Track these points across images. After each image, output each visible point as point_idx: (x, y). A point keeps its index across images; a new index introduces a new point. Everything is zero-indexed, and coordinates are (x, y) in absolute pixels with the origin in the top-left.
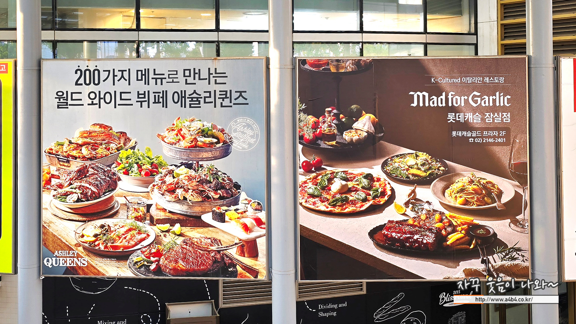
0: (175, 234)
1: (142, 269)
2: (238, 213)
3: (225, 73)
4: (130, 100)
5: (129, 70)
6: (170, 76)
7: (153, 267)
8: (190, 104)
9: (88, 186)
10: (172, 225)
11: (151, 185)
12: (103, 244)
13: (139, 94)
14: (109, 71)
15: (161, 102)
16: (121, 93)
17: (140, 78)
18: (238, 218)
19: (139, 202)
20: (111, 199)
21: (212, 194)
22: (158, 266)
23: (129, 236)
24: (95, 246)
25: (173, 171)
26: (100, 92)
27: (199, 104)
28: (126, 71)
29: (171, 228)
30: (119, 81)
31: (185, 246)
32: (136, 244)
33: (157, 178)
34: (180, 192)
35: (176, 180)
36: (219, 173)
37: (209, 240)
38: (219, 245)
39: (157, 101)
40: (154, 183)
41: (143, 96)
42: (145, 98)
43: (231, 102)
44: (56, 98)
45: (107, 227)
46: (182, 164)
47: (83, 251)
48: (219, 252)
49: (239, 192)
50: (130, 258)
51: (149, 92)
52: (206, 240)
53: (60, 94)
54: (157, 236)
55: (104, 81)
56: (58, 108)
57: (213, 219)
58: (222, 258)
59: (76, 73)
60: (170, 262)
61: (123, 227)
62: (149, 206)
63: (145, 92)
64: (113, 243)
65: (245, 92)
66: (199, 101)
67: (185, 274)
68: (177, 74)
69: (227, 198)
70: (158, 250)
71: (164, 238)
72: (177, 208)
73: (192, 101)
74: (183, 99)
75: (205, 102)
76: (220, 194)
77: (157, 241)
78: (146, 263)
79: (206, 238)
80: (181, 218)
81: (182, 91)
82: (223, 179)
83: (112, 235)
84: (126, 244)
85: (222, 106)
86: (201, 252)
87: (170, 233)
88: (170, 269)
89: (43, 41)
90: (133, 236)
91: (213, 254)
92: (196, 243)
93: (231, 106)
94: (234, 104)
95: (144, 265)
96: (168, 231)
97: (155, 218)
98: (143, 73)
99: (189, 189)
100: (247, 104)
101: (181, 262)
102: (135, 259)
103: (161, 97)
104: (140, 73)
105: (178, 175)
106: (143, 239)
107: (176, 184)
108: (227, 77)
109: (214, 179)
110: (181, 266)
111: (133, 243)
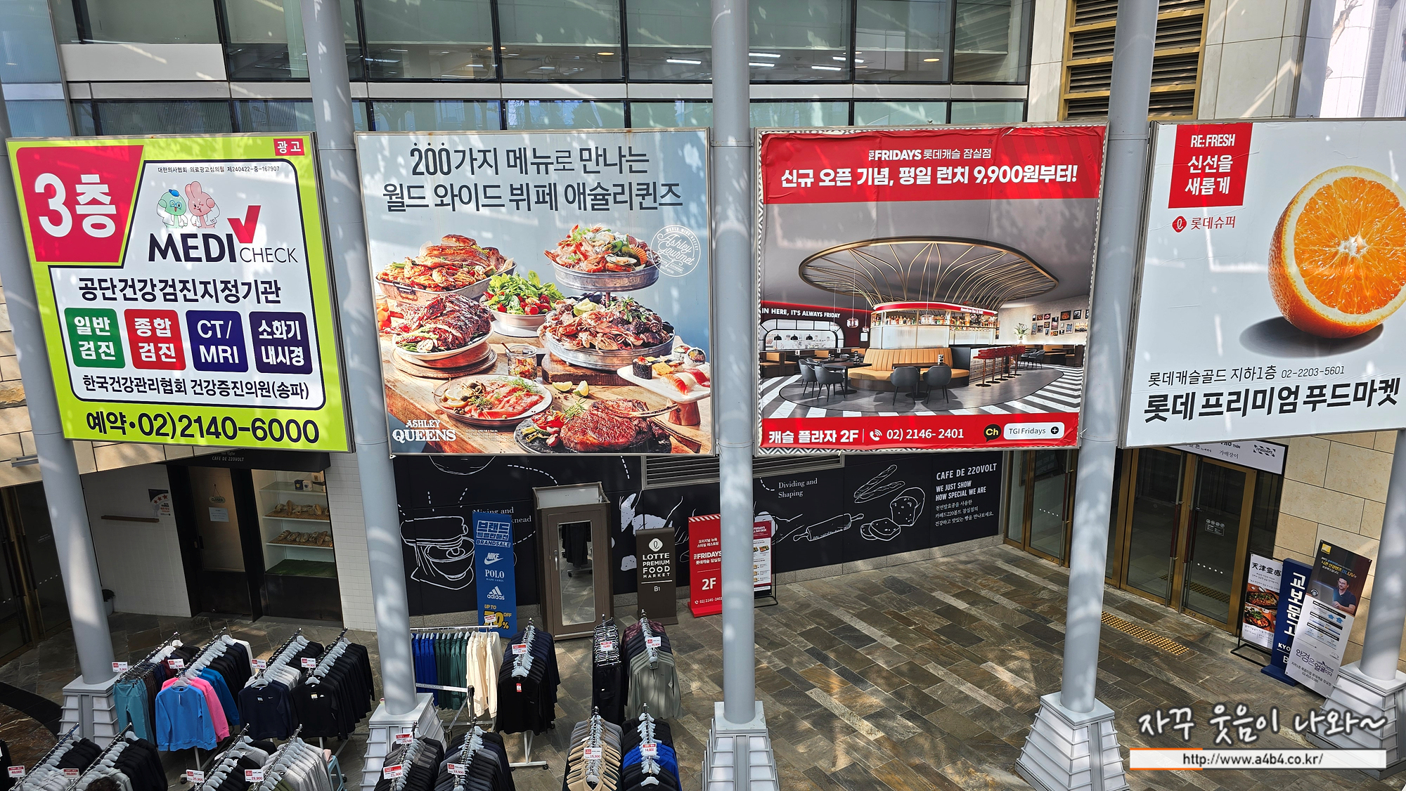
0: (581, 396)
1: (536, 444)
2: (671, 366)
3: (645, 155)
4: (500, 197)
5: (495, 149)
6: (560, 160)
7: (551, 440)
8: (593, 205)
9: (446, 328)
10: (576, 384)
11: (541, 327)
12: (476, 410)
13: (512, 189)
14: (464, 152)
15: (547, 202)
16: (485, 187)
17: (512, 163)
18: (671, 373)
19: (525, 351)
20: (482, 347)
21: (631, 339)
22: (559, 440)
23: (513, 400)
24: (465, 413)
25: (572, 306)
26: (452, 185)
27: (607, 204)
28: (490, 151)
29: (574, 387)
30: (480, 167)
31: (595, 412)
32: (525, 410)
33: (549, 316)
34: (583, 336)
35: (577, 319)
36: (641, 310)
37: (630, 404)
38: (644, 410)
39: (541, 200)
40: (545, 324)
41: (519, 192)
42: (522, 194)
43: (655, 201)
44: (384, 195)
45: (480, 387)
46: (586, 296)
47: (448, 420)
48: (644, 419)
49: (671, 336)
50: (517, 428)
51: (527, 184)
52: (626, 403)
53: (390, 188)
54: (554, 399)
55: (457, 168)
56: (390, 210)
57: (635, 374)
58: (650, 427)
59: (412, 155)
60: (576, 433)
61: (503, 386)
62: (540, 358)
63: (521, 185)
64: (491, 409)
65: (677, 185)
66: (607, 200)
67: (598, 449)
68: (569, 157)
69: (654, 345)
70: (557, 419)
71: (565, 402)
72: (581, 359)
73: (595, 199)
74: (582, 196)
75: (616, 202)
76: (643, 339)
77: (555, 404)
78: (540, 435)
79: (625, 400)
80: (588, 373)
81: (578, 184)
82: (647, 318)
83: (489, 397)
84: (510, 410)
85: (642, 208)
86: (619, 419)
87: (573, 395)
88: (576, 443)
89: (354, 100)
90: (519, 399)
91: (636, 422)
92: (611, 408)
93: (656, 208)
94: (660, 204)
95: (537, 438)
96: (570, 392)
97: (551, 373)
98: (518, 155)
99: (598, 333)
100: (681, 204)
101: (590, 433)
102: (525, 431)
103: (547, 194)
104: (511, 154)
105: (580, 312)
106: (535, 403)
107: (578, 326)
108: (648, 161)
109: (634, 318)
110: (591, 439)
111: (520, 408)
